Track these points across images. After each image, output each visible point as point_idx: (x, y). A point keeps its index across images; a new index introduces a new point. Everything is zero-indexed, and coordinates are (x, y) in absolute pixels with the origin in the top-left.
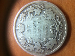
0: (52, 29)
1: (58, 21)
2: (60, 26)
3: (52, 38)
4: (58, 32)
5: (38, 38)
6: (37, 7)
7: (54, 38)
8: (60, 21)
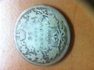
0: (54, 37)
1: (61, 29)
2: (63, 34)
3: (54, 47)
4: (61, 41)
5: (40, 47)
6: (39, 12)
7: (56, 47)
8: (62, 29)
